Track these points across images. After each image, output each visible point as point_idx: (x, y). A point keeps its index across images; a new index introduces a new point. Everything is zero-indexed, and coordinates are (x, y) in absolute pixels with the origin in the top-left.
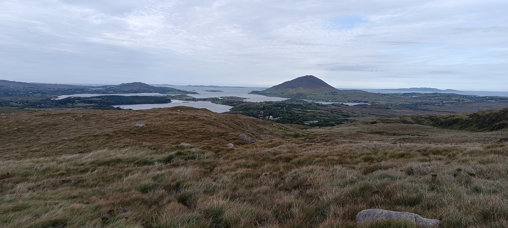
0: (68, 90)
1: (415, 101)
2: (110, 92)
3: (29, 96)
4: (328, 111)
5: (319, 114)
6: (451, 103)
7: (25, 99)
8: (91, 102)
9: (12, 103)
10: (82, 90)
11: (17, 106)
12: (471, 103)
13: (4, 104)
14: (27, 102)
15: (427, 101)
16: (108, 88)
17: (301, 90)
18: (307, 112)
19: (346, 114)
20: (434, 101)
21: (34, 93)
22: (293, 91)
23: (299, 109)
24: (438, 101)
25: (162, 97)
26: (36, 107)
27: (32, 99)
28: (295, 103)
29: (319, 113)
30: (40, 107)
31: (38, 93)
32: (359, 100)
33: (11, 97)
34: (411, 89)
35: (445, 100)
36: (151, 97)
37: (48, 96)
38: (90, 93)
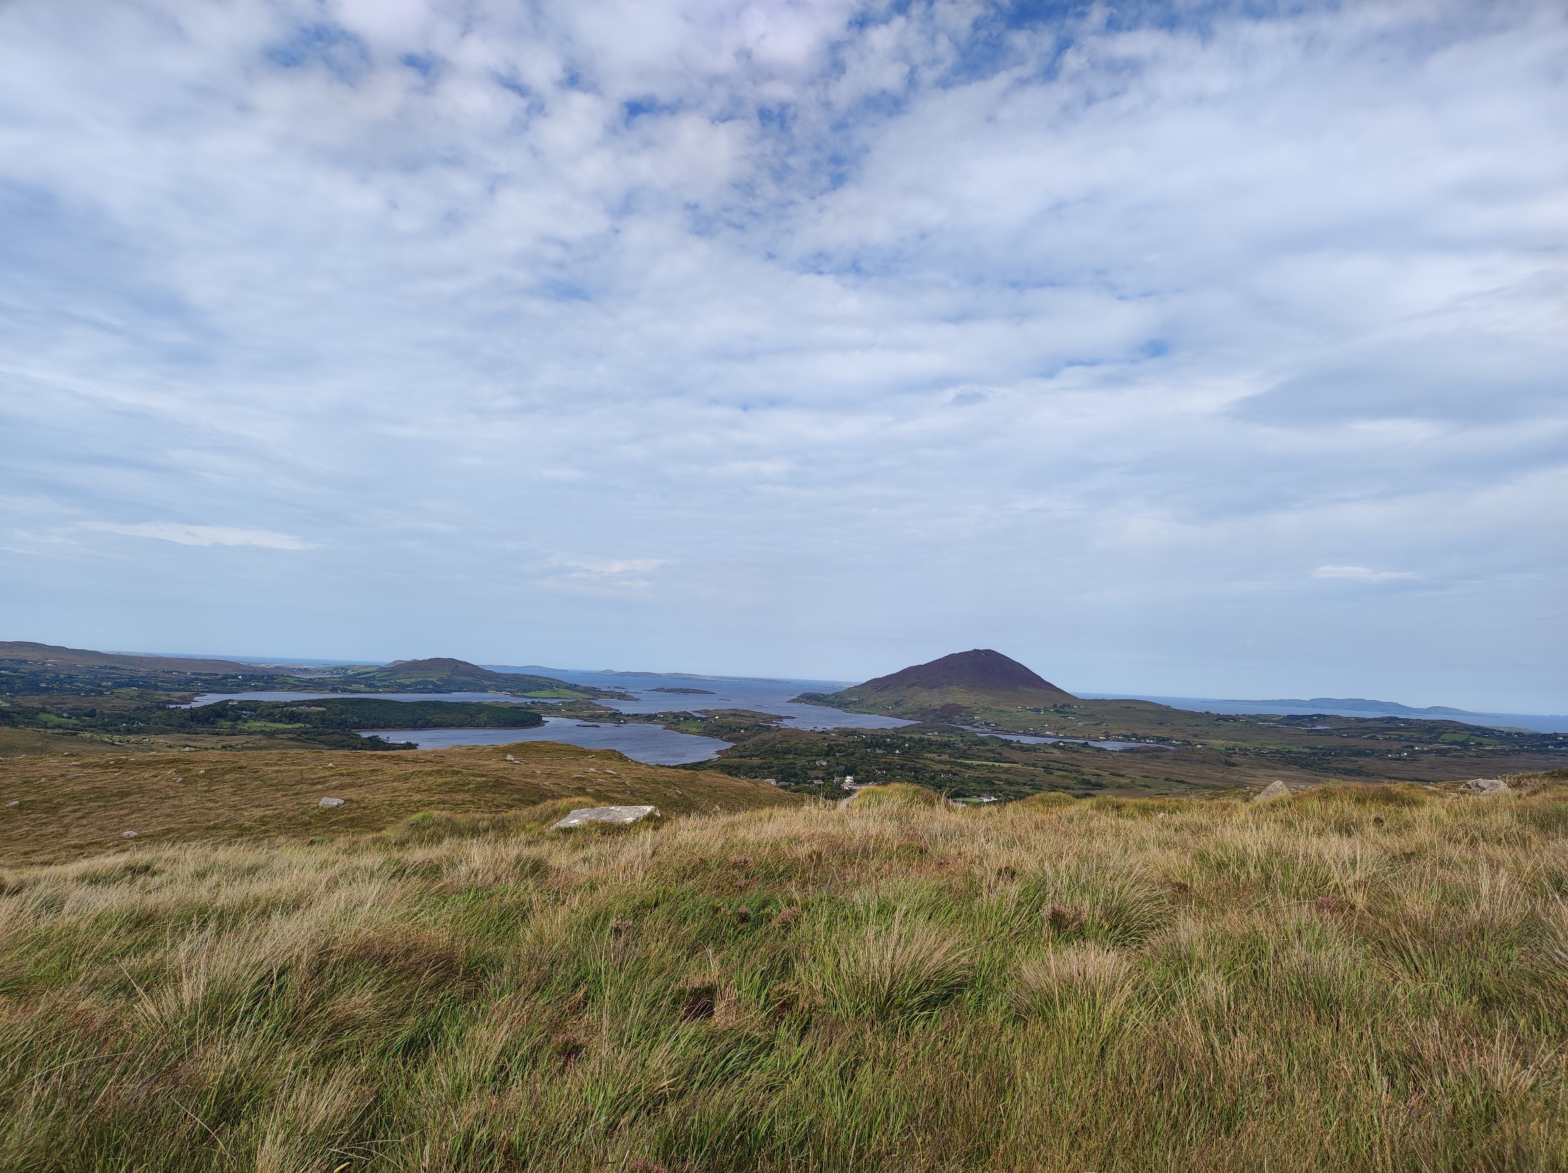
0: (226, 677)
1: (1322, 743)
2: (355, 687)
3: (101, 693)
4: (1034, 765)
5: (1003, 776)
6: (1440, 752)
7: (86, 704)
8: (293, 717)
9: (43, 717)
10: (268, 678)
11: (60, 727)
12: (1507, 753)
13: (20, 718)
14: (92, 714)
15: (1363, 743)
16: (350, 672)
17: (958, 696)
18: (969, 767)
19: (1093, 779)
20: (1385, 746)
21: (120, 685)
22: (933, 699)
23: (945, 757)
24: (1396, 746)
25: (516, 709)
26: (118, 732)
27: (108, 704)
28: (933, 736)
29: (1006, 771)
30: (129, 731)
31: (128, 685)
32: (1140, 733)
33: (44, 697)
34: (1313, 703)
35: (1419, 741)
36: (480, 708)
37: (161, 696)
38: (294, 688)
